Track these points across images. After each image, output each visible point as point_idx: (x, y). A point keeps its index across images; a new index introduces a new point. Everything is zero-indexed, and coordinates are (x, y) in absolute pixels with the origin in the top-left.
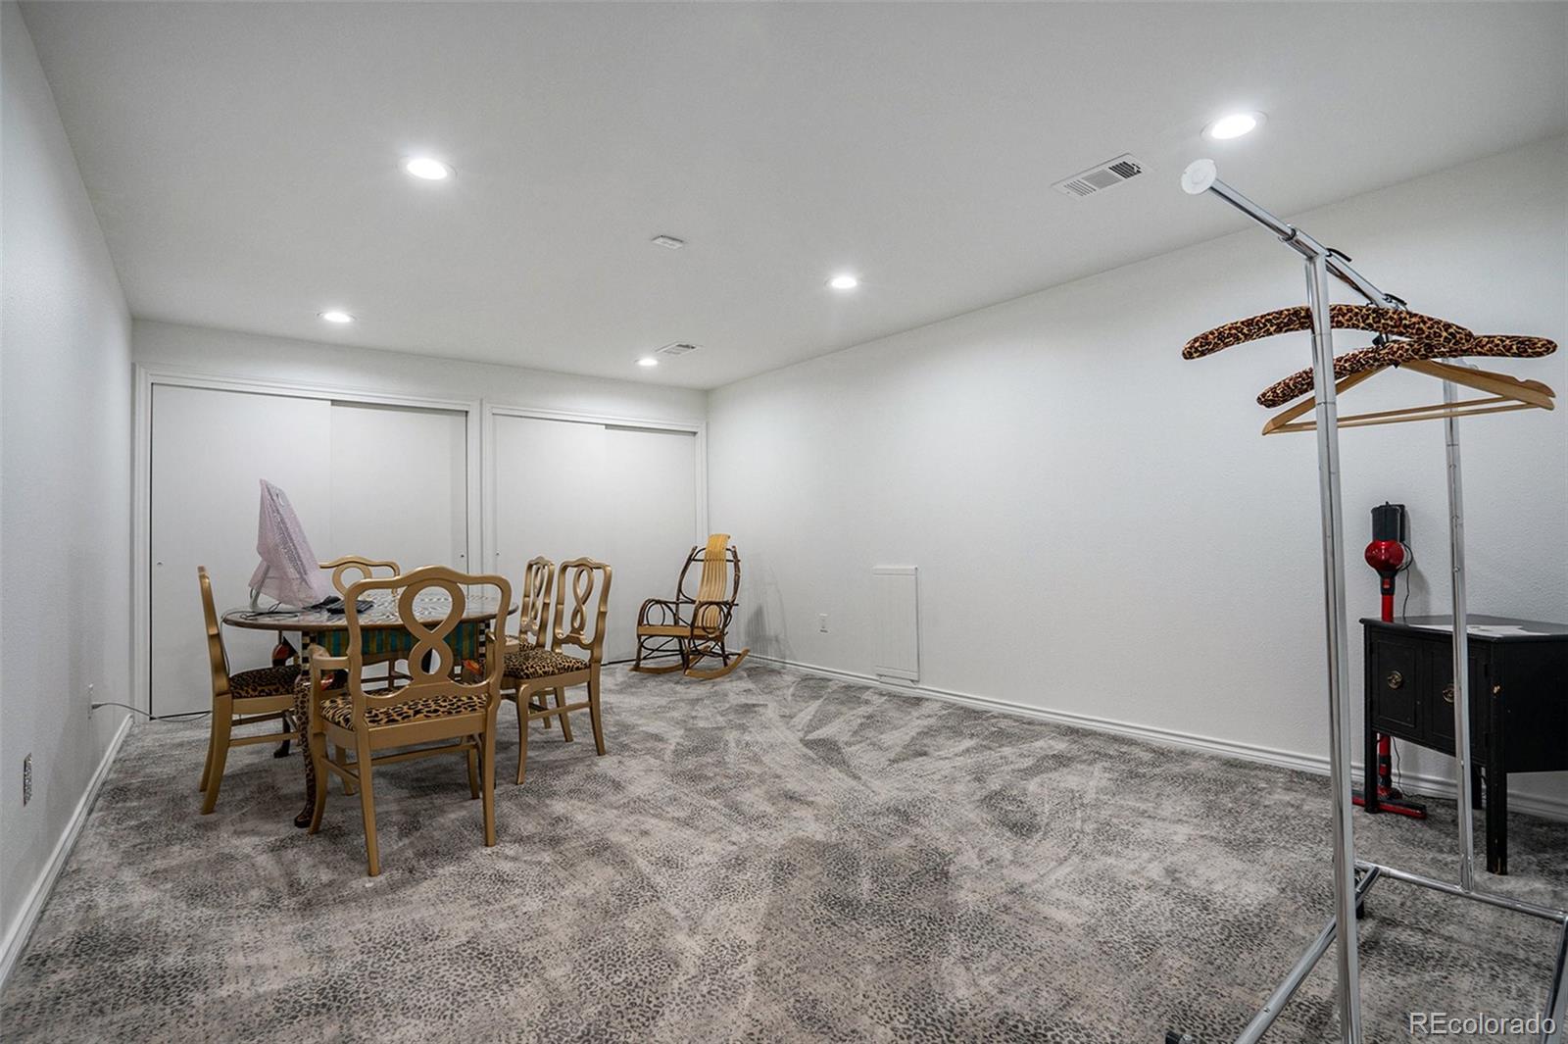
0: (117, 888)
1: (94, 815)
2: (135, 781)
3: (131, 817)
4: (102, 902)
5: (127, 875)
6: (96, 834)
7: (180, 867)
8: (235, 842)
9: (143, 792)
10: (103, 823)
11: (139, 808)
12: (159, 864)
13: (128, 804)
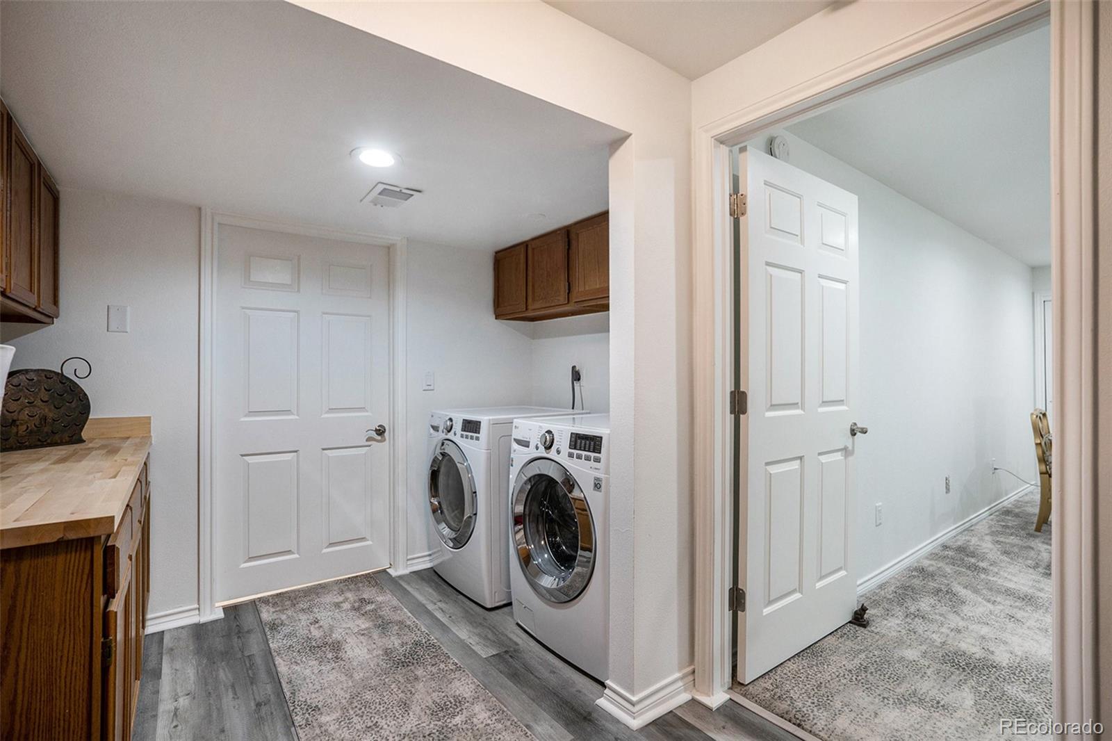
0: (981, 539)
1: (992, 517)
2: (1017, 510)
3: (1004, 522)
4: (973, 542)
5: (988, 538)
6: (987, 522)
7: (1009, 543)
8: (1040, 545)
9: (1017, 515)
10: (992, 520)
11: (1010, 520)
12: (1002, 539)
13: (1007, 517)
